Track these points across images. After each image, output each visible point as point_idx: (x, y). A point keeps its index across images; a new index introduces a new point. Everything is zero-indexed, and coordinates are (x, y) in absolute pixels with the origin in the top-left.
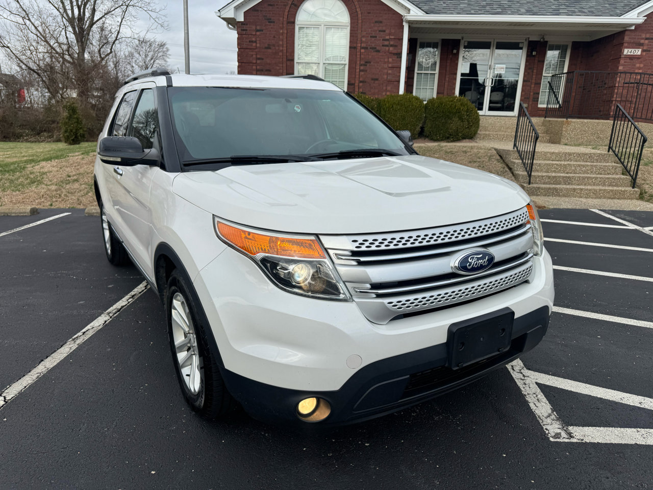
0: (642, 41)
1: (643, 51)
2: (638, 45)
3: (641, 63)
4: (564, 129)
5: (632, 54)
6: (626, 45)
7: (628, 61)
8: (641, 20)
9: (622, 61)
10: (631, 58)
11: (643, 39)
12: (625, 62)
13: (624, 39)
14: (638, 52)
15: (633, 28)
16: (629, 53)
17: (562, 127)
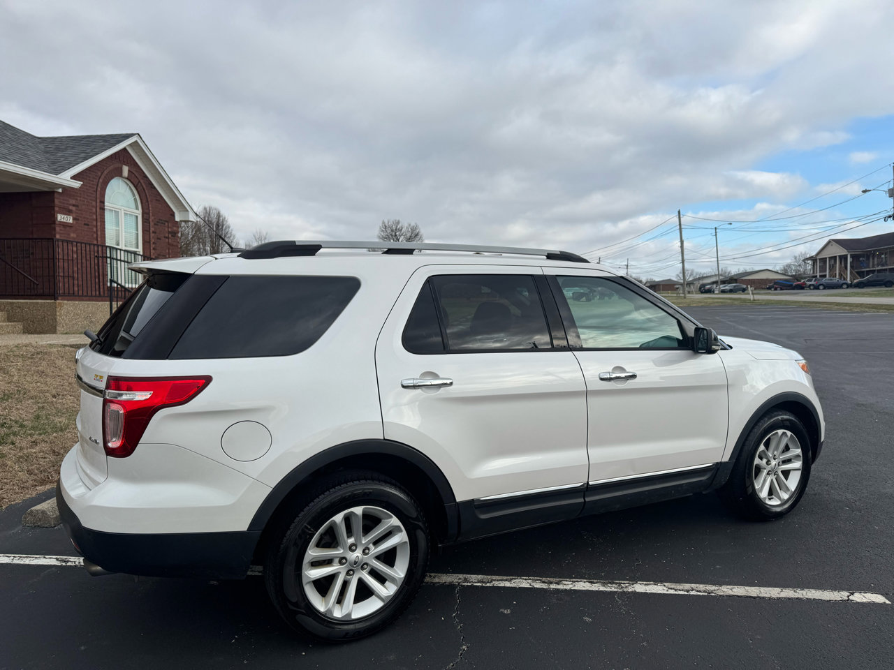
0: (71, 207)
1: (74, 219)
2: (68, 212)
3: (74, 233)
4: (58, 314)
5: (65, 221)
6: (57, 209)
7: (62, 229)
8: (77, 184)
9: (58, 229)
10: (65, 225)
11: (70, 205)
12: (61, 230)
13: (54, 201)
14: (70, 220)
15: (60, 190)
16: (62, 220)
17: (56, 312)
